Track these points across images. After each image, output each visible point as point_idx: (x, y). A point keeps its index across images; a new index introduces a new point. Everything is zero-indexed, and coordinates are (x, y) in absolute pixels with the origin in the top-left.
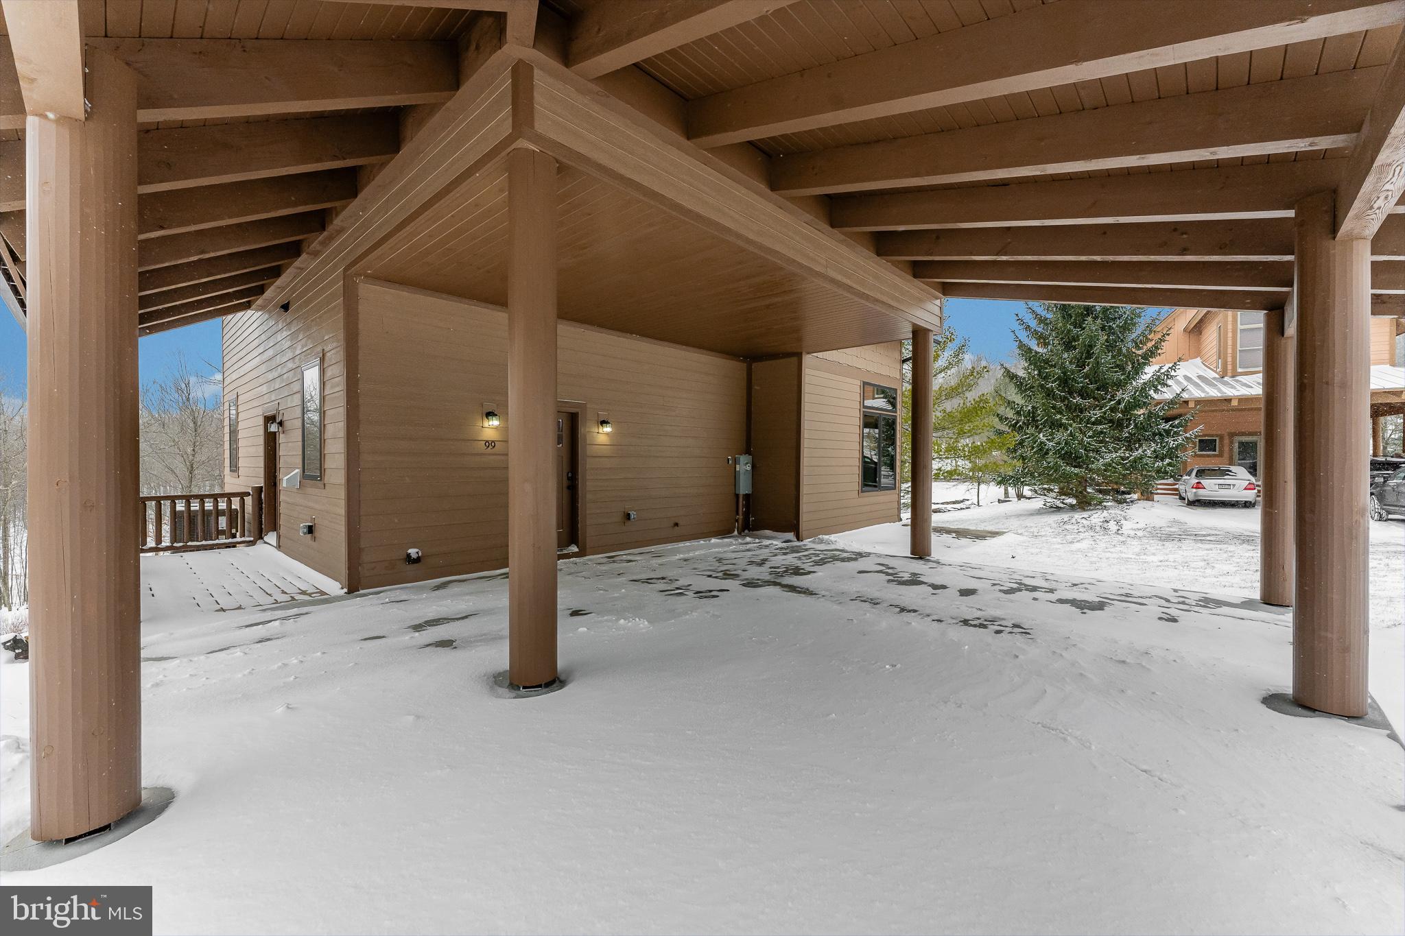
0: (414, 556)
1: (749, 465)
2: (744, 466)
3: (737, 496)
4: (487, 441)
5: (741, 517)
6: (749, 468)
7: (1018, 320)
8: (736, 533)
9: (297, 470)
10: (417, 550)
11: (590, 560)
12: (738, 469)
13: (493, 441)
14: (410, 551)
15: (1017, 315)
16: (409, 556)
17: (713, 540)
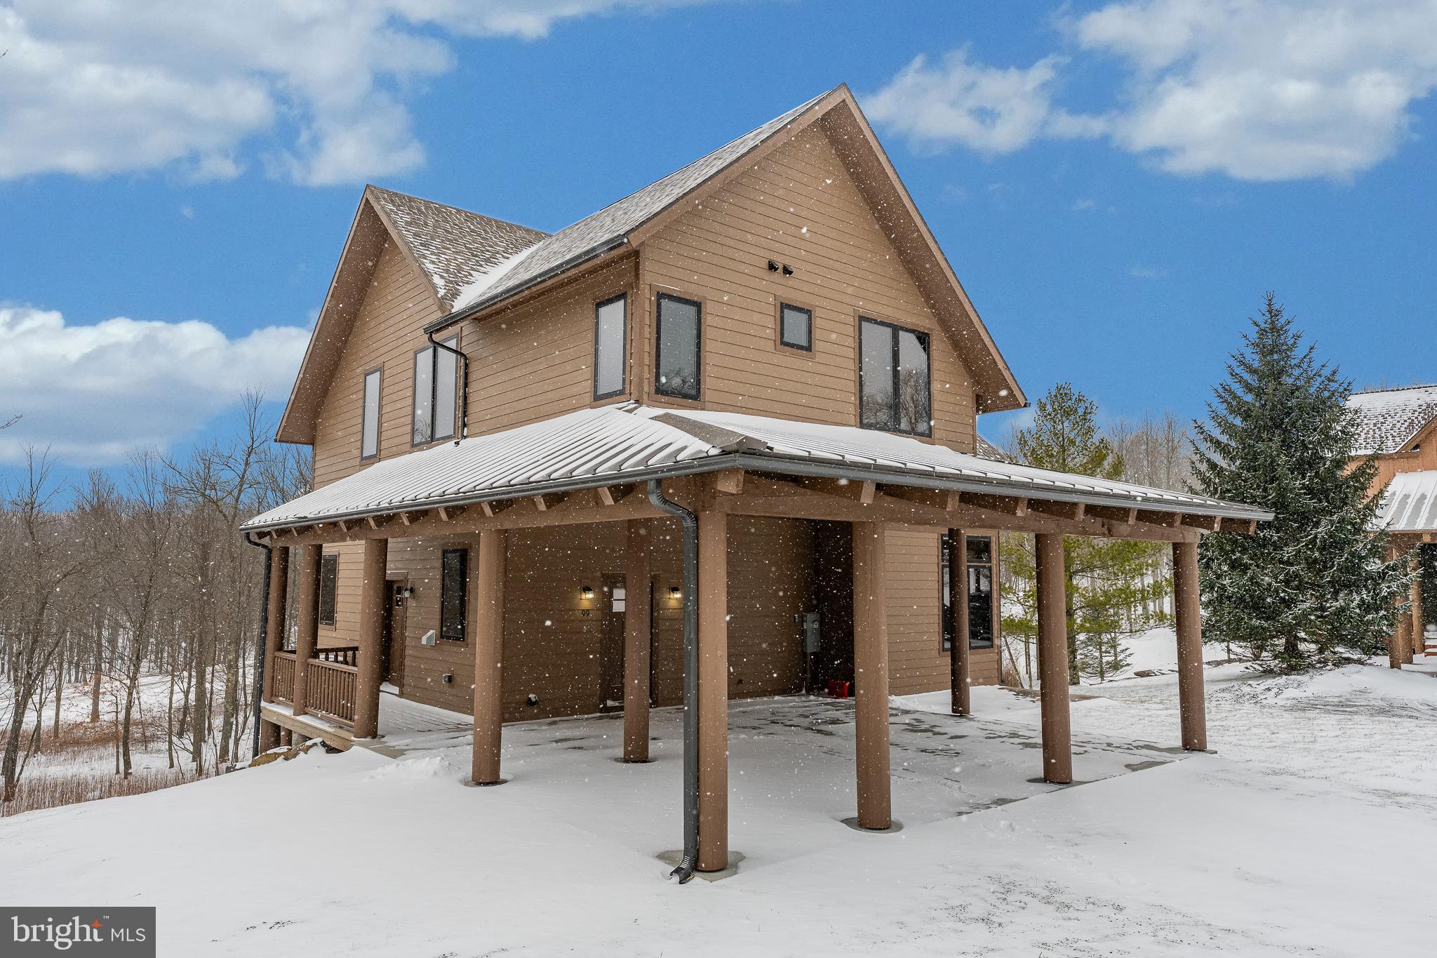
0: (533, 700)
1: (816, 623)
2: (811, 624)
3: (805, 654)
4: (584, 610)
5: (809, 675)
6: (816, 626)
7: (1196, 427)
8: (804, 692)
9: (432, 632)
10: (534, 695)
11: (662, 710)
12: (805, 627)
13: (588, 610)
14: (530, 696)
15: (1195, 421)
16: (530, 699)
17: (776, 698)
